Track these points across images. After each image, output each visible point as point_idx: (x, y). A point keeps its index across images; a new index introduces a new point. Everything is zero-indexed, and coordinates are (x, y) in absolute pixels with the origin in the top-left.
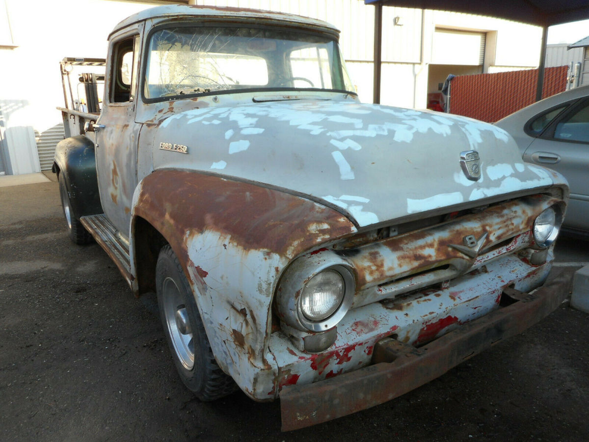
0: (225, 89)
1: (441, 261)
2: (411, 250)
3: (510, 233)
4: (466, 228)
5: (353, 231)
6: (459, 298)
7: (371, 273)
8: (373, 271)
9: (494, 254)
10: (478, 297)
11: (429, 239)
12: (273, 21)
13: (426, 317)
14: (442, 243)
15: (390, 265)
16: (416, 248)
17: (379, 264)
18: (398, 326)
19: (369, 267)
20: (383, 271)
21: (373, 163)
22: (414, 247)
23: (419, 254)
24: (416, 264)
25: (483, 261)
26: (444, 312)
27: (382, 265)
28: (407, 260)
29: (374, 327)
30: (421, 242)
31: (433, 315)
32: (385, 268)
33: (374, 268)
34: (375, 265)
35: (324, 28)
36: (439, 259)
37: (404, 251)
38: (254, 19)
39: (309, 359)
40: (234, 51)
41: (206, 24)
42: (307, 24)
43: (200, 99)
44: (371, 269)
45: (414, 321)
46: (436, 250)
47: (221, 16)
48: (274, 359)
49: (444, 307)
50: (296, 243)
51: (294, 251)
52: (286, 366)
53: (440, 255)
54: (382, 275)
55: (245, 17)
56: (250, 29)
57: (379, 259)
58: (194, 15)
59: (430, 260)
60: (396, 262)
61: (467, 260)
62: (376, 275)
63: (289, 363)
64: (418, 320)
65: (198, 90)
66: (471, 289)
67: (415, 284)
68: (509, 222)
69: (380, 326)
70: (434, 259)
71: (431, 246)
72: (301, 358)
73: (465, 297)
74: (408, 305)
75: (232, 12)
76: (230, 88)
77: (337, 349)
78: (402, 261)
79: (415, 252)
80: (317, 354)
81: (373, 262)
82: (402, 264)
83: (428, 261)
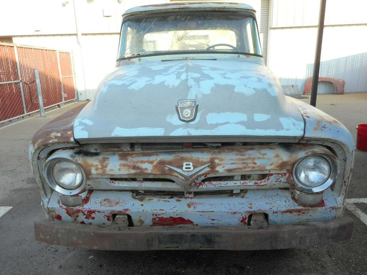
0: (148, 54)
1: (155, 175)
2: (133, 162)
3: (250, 169)
4: (192, 157)
5: (71, 140)
6: (194, 207)
7: (97, 169)
8: (98, 168)
9: (235, 184)
10: (214, 212)
11: (152, 158)
12: (191, 9)
13: (155, 211)
14: (162, 163)
15: (112, 168)
16: (138, 162)
17: (105, 166)
18: (129, 210)
19: (97, 165)
20: (105, 170)
21: (106, 102)
22: (136, 160)
23: (138, 166)
24: (132, 171)
25: (218, 186)
26: (174, 213)
27: (106, 166)
28: (126, 167)
29: (114, 204)
30: (145, 159)
31: (162, 212)
32: (108, 169)
33: (100, 167)
34: (101, 165)
35: (234, 9)
36: (154, 173)
37: (127, 161)
38: (178, 9)
39: (64, 209)
40: (162, 30)
41: (150, 16)
42: (218, 8)
43: (132, 60)
44: (98, 167)
45: (144, 210)
46: (153, 166)
47: (156, 10)
48: (48, 202)
49: (176, 209)
50: (40, 141)
51: (38, 144)
52: (51, 208)
53: (156, 170)
54: (104, 172)
55: (171, 9)
56: (177, 15)
57: (106, 162)
58: (140, 12)
59: (146, 171)
60: (118, 167)
61: (182, 180)
62: (100, 171)
63: (54, 207)
64: (147, 211)
65: (134, 54)
66: (211, 205)
67: (144, 186)
68: (250, 161)
69: (118, 206)
70: (149, 171)
71: (151, 162)
72: (61, 207)
73: (200, 208)
74: (150, 200)
75: (163, 7)
76: (152, 53)
77: (82, 209)
78: (122, 167)
79: (135, 164)
80: (69, 208)
81: (101, 163)
82: (121, 169)
83: (144, 172)
